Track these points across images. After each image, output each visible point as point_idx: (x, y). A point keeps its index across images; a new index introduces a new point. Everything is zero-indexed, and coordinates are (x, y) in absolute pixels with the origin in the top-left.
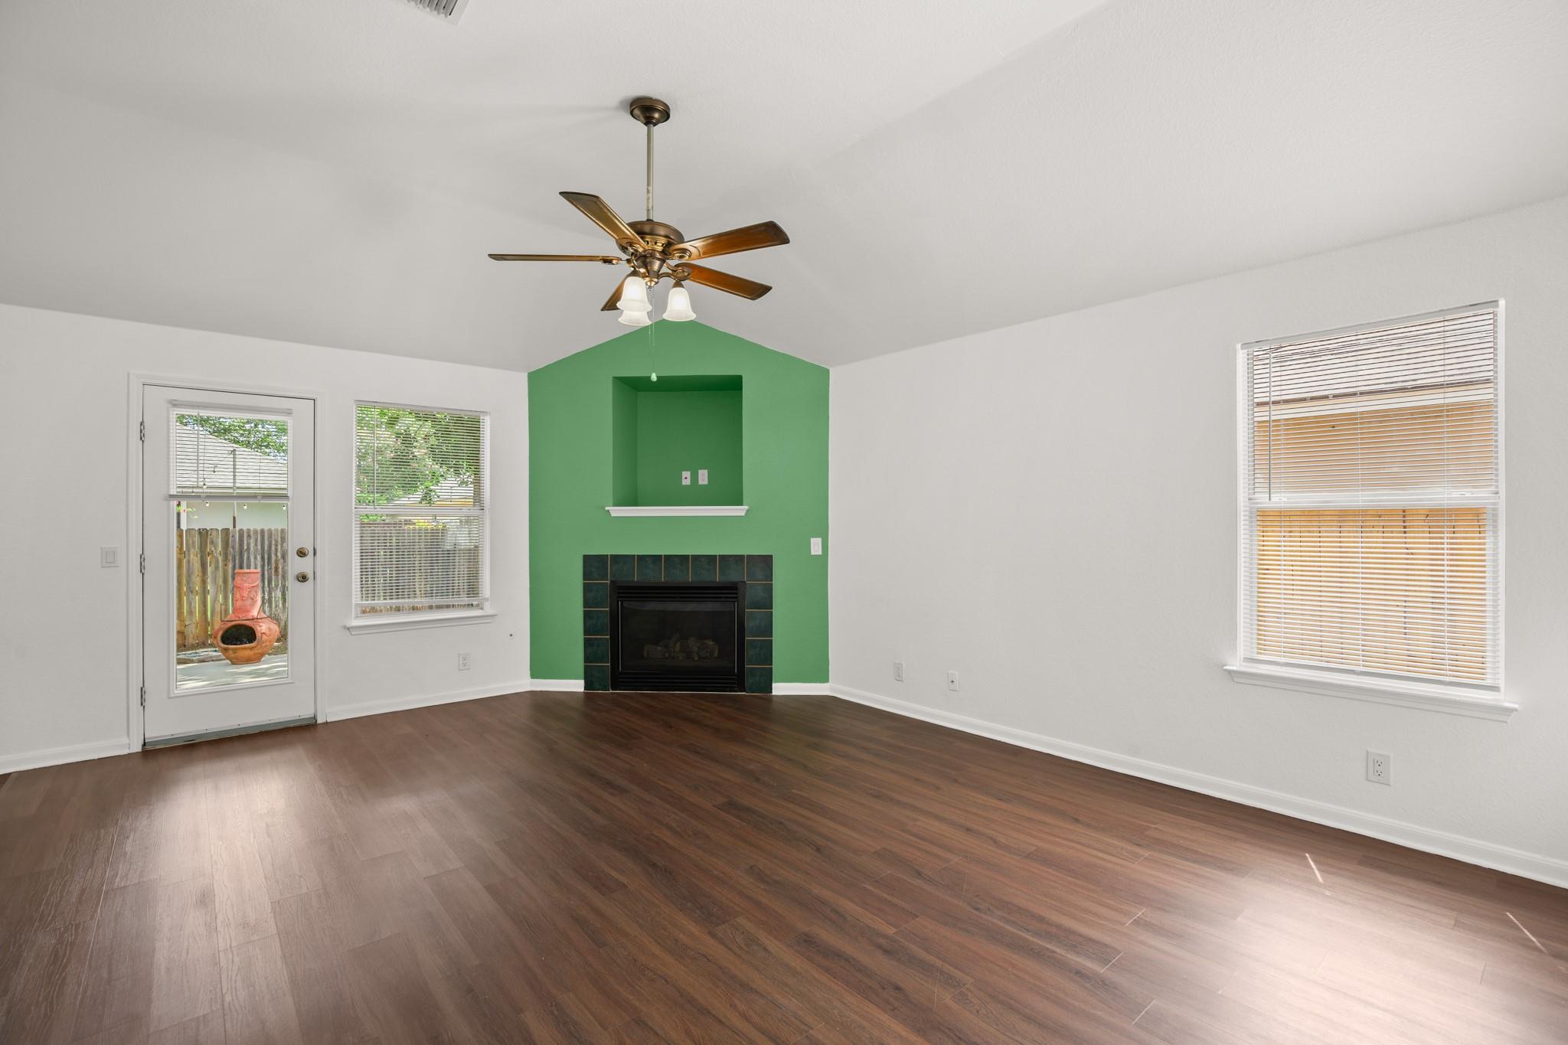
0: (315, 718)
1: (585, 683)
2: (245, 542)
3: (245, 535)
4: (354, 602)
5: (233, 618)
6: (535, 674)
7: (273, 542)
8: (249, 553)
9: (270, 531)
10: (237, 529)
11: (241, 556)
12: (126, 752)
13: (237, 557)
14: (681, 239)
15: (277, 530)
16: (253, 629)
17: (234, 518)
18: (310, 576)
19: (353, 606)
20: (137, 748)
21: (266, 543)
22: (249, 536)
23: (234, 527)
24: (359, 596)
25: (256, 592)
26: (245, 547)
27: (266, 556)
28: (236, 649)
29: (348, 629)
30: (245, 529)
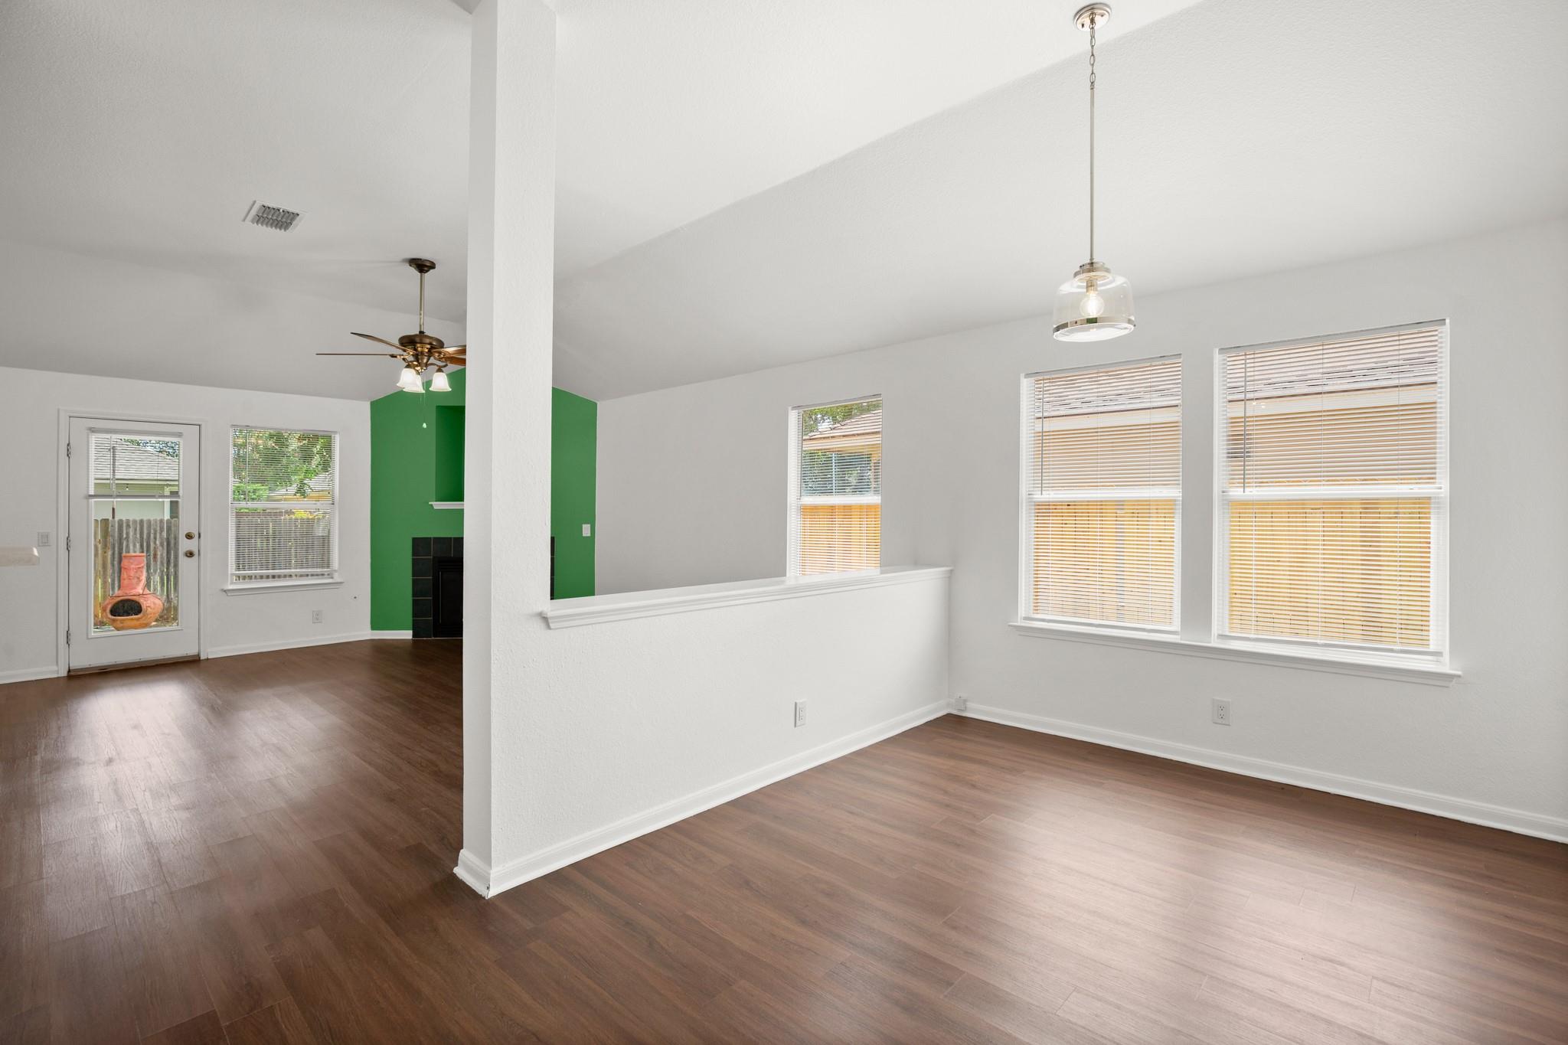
0: (199, 655)
1: (413, 632)
2: (125, 532)
3: (124, 525)
4: (229, 572)
5: (119, 594)
6: (374, 626)
7: (152, 531)
8: (128, 541)
9: (149, 522)
10: (116, 519)
11: (121, 544)
12: (55, 676)
13: (116, 545)
14: (441, 344)
15: (156, 521)
16: (139, 603)
17: (113, 509)
18: (196, 552)
19: (229, 575)
20: (63, 673)
21: (145, 532)
22: (128, 526)
23: (113, 517)
24: (234, 566)
25: (142, 572)
26: (125, 536)
27: (145, 544)
28: (124, 620)
29: (225, 591)
30: (124, 519)
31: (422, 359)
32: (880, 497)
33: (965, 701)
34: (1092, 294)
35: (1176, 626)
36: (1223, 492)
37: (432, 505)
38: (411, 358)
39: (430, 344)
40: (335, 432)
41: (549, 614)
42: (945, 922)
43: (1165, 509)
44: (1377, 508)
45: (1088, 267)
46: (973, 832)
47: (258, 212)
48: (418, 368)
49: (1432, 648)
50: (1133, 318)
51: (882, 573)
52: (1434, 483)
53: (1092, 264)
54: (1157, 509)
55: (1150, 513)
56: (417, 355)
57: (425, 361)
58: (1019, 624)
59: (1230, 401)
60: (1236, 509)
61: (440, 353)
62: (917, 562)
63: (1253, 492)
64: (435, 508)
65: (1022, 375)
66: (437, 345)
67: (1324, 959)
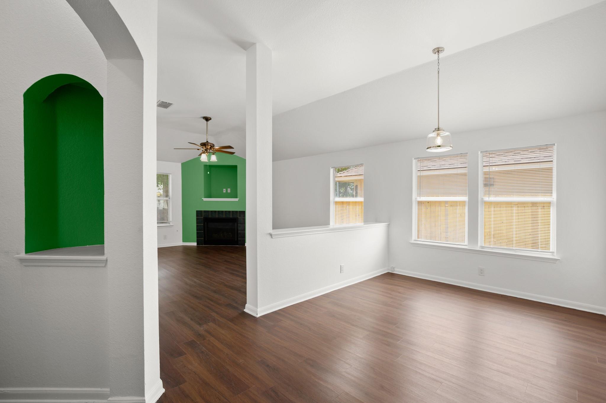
1: (197, 243)
6: (184, 241)
14: (214, 145)
31: (208, 150)
32: (363, 198)
33: (394, 268)
34: (439, 138)
35: (466, 243)
36: (482, 199)
37: (203, 199)
38: (204, 150)
39: (211, 145)
40: (170, 174)
41: (273, 234)
42: (396, 327)
43: (462, 204)
44: (537, 205)
45: (437, 129)
46: (401, 305)
47: (160, 103)
48: (206, 154)
49: (551, 251)
50: (452, 145)
51: (364, 224)
52: (552, 197)
53: (439, 128)
54: (460, 204)
55: (457, 204)
56: (206, 149)
57: (209, 151)
58: (412, 242)
59: (484, 166)
60: (488, 204)
61: (214, 148)
62: (377, 221)
63: (492, 199)
64: (204, 200)
65: (413, 159)
66: (212, 146)
67: (510, 338)
